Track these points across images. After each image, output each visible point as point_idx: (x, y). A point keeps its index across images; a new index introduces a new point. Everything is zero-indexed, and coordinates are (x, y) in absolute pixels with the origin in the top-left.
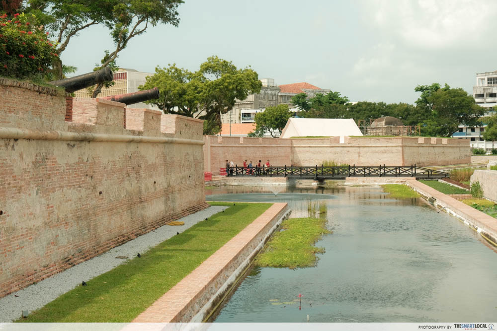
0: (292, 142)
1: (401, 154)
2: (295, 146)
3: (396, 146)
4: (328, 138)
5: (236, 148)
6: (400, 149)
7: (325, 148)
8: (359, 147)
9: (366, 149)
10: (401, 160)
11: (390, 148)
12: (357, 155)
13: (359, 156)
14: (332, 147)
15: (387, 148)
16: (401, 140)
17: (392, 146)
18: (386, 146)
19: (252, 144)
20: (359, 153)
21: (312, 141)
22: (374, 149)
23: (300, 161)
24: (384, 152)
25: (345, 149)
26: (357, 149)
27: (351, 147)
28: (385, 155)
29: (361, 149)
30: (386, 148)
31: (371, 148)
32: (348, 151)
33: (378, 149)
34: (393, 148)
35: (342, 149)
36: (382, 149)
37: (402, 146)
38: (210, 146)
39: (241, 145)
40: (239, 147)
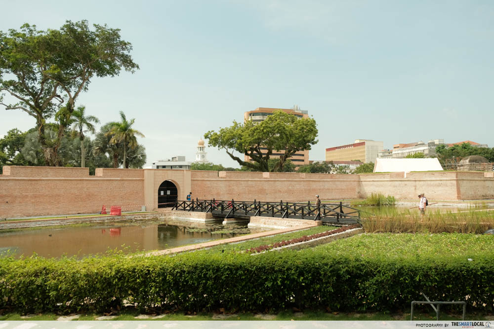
0: (359, 177)
1: (456, 187)
2: (362, 180)
3: (451, 180)
4: (388, 173)
5: (254, 182)
6: (455, 182)
7: (386, 182)
8: (415, 181)
9: (421, 183)
10: (456, 193)
11: (445, 182)
12: (414, 188)
13: (415, 189)
14: (392, 181)
15: (442, 182)
16: (455, 174)
17: (446, 180)
18: (441, 180)
19: (287, 179)
20: (415, 186)
21: (375, 176)
22: (429, 182)
23: (366, 192)
24: (439, 185)
25: (403, 182)
26: (414, 182)
27: (408, 181)
28: (440, 188)
29: (417, 183)
30: (440, 182)
31: (427, 182)
32: (406, 185)
33: (432, 183)
34: (447, 182)
35: (400, 182)
36: (437, 182)
37: (457, 180)
38: (192, 180)
39: (265, 180)
40: (261, 181)
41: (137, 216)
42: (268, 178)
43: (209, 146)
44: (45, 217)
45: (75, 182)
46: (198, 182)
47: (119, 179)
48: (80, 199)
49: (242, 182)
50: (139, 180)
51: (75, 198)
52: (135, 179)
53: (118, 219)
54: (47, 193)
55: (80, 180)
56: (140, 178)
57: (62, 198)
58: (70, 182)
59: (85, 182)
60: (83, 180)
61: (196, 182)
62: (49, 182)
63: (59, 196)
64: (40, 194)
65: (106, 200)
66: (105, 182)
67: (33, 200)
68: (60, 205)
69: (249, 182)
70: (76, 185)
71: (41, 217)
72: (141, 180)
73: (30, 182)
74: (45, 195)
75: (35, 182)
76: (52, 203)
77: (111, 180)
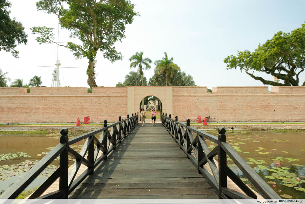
38: (173, 96)
39: (272, 95)
40: (265, 96)
41: (94, 127)
42: (277, 93)
43: (228, 69)
44: (48, 123)
45: (72, 98)
46: (184, 97)
47: (106, 95)
48: (74, 112)
49: (239, 98)
50: (123, 96)
51: (72, 110)
52: (119, 95)
53: (76, 129)
54: (52, 106)
55: (76, 97)
56: (124, 95)
57: (62, 110)
58: (68, 98)
59: (79, 98)
60: (78, 96)
61: (181, 98)
62: (54, 98)
63: (60, 108)
64: (47, 106)
65: (95, 112)
66: (95, 98)
67: (43, 111)
68: (60, 115)
69: (248, 97)
70: (73, 100)
71: (46, 123)
72: (125, 96)
73: (42, 98)
74: (51, 107)
75: (45, 98)
76: (55, 113)
77: (99, 96)
